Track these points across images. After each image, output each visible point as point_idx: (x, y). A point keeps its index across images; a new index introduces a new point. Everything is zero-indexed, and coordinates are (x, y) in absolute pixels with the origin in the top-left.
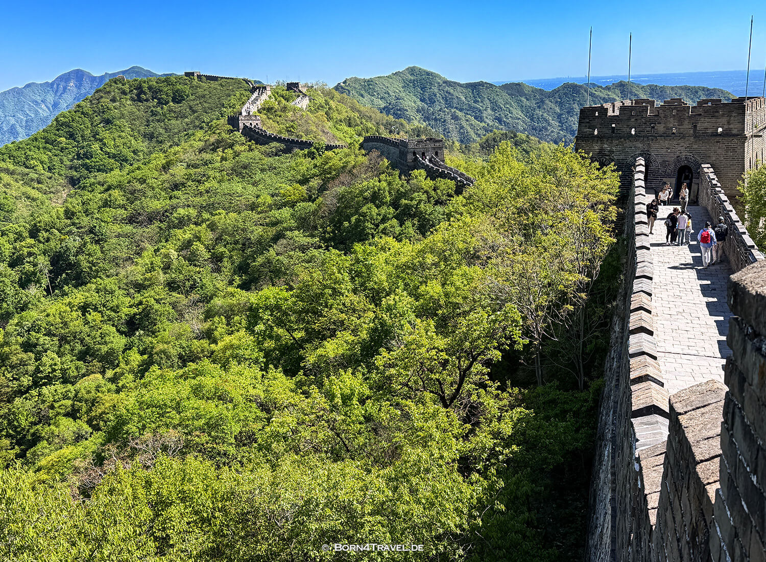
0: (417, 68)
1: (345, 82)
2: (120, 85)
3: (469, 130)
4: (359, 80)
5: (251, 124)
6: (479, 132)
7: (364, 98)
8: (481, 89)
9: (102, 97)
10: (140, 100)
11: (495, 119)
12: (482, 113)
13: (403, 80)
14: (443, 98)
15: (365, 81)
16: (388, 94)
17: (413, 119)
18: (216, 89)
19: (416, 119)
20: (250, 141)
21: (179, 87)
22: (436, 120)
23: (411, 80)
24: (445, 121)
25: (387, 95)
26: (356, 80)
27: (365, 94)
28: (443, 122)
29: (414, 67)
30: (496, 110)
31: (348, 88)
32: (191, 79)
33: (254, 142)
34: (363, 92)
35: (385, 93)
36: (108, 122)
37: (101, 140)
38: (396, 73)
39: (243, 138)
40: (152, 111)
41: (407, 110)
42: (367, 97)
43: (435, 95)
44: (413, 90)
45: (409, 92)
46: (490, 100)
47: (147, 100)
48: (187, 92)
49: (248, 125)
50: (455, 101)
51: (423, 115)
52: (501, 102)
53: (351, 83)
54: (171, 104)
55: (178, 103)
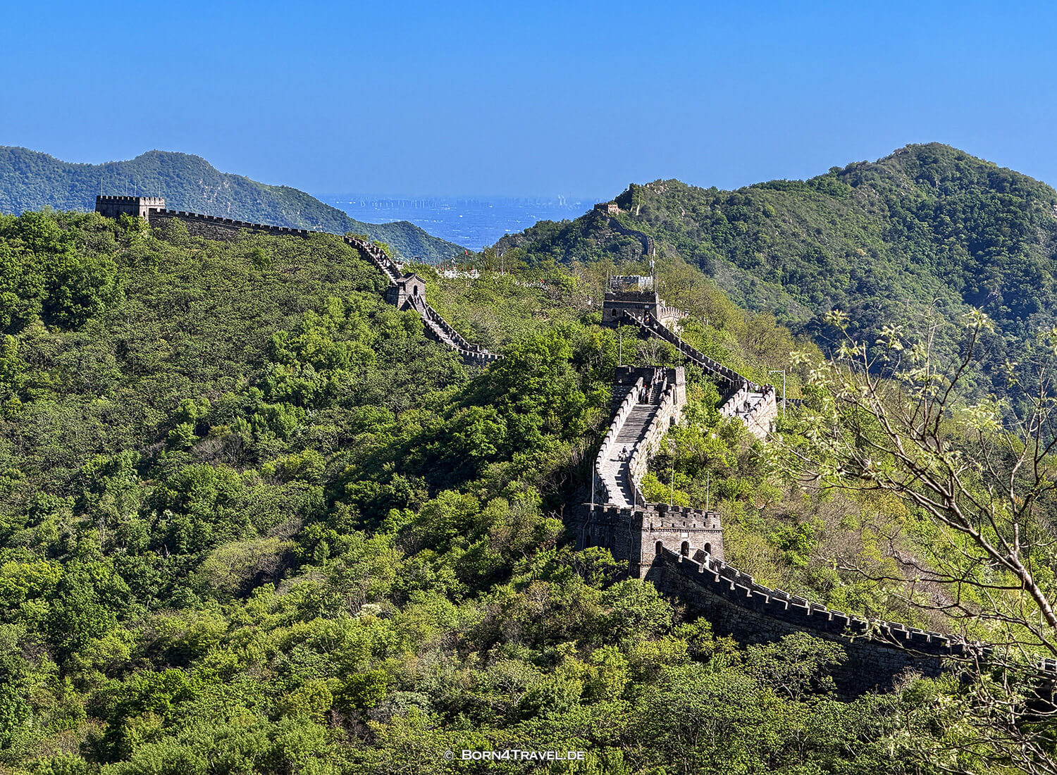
0: (946, 150)
1: (625, 200)
4: (691, 194)
5: (685, 546)
13: (888, 201)
15: (714, 199)
16: (821, 261)
18: (228, 273)
20: (689, 618)
21: (73, 257)
23: (923, 206)
25: (813, 268)
26: (675, 193)
27: (718, 260)
29: (931, 147)
31: (644, 228)
32: (125, 225)
33: (708, 625)
34: (705, 246)
35: (807, 258)
38: (849, 169)
39: (661, 606)
42: (726, 271)
44: (929, 248)
45: (914, 259)
48: (109, 280)
49: (675, 548)
51: (986, 369)
53: (652, 207)
54: (39, 328)
55: (66, 326)
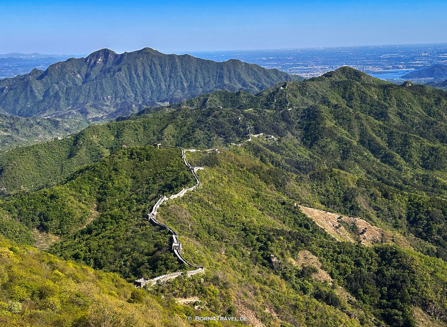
2: (123, 150)
3: (368, 127)
4: (297, 83)
6: (375, 129)
7: (297, 98)
8: (390, 90)
9: (114, 157)
10: (131, 158)
11: (397, 114)
12: (387, 109)
13: (331, 81)
14: (359, 96)
16: (317, 93)
17: (326, 119)
19: (328, 118)
21: (149, 153)
22: (343, 119)
24: (350, 120)
26: (294, 83)
28: (349, 121)
29: (346, 67)
30: (400, 106)
31: (286, 91)
33: (152, 225)
36: (116, 170)
37: (112, 180)
39: (149, 223)
40: (136, 165)
41: (322, 112)
43: (354, 94)
44: (337, 89)
45: (334, 91)
46: (396, 99)
47: (135, 158)
48: (153, 155)
50: (368, 99)
51: (334, 115)
52: (405, 100)
53: (289, 86)
54: (145, 161)
